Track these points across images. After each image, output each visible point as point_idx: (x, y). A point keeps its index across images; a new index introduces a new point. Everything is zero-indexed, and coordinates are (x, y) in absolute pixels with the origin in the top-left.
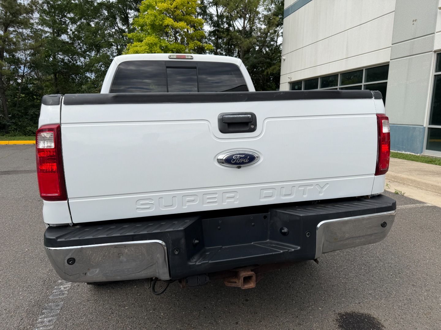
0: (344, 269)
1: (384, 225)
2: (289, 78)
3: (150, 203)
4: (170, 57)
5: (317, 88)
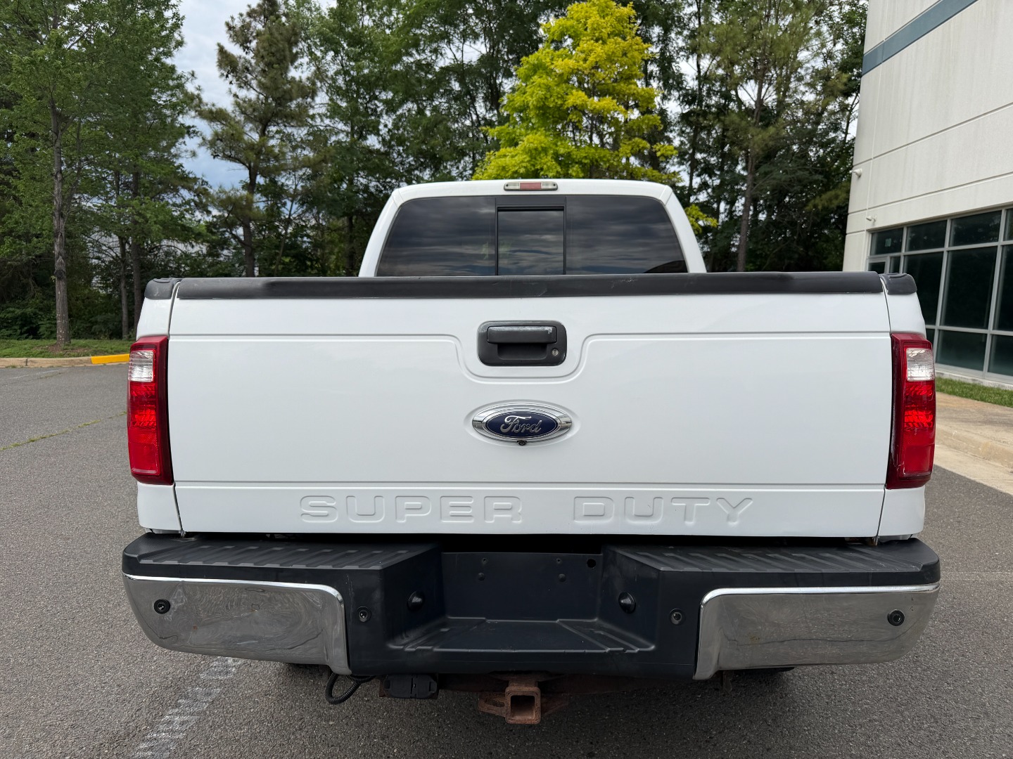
0: (870, 720)
1: (896, 619)
2: (868, 219)
3: (329, 504)
4: (506, 188)
5: (942, 245)
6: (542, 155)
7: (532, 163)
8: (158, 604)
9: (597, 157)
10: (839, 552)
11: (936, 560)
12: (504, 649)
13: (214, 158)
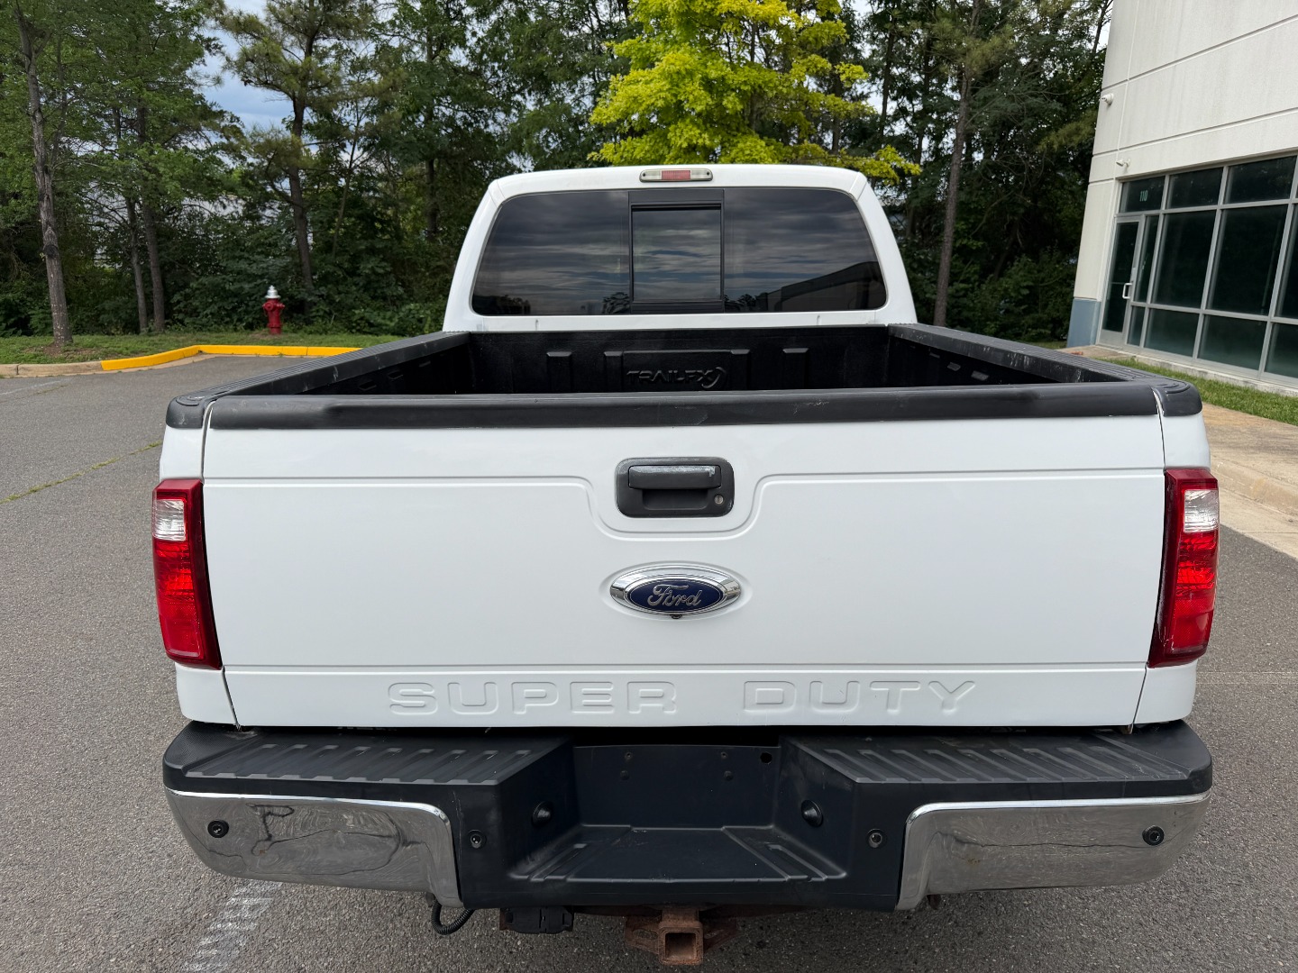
1: (1153, 837)
2: (1118, 164)
3: (425, 693)
4: (643, 178)
5: (1216, 202)
6: (686, 81)
7: (674, 92)
8: (213, 826)
9: (760, 82)
10: (1083, 745)
11: (1207, 763)
12: (655, 877)
13: (245, 84)
